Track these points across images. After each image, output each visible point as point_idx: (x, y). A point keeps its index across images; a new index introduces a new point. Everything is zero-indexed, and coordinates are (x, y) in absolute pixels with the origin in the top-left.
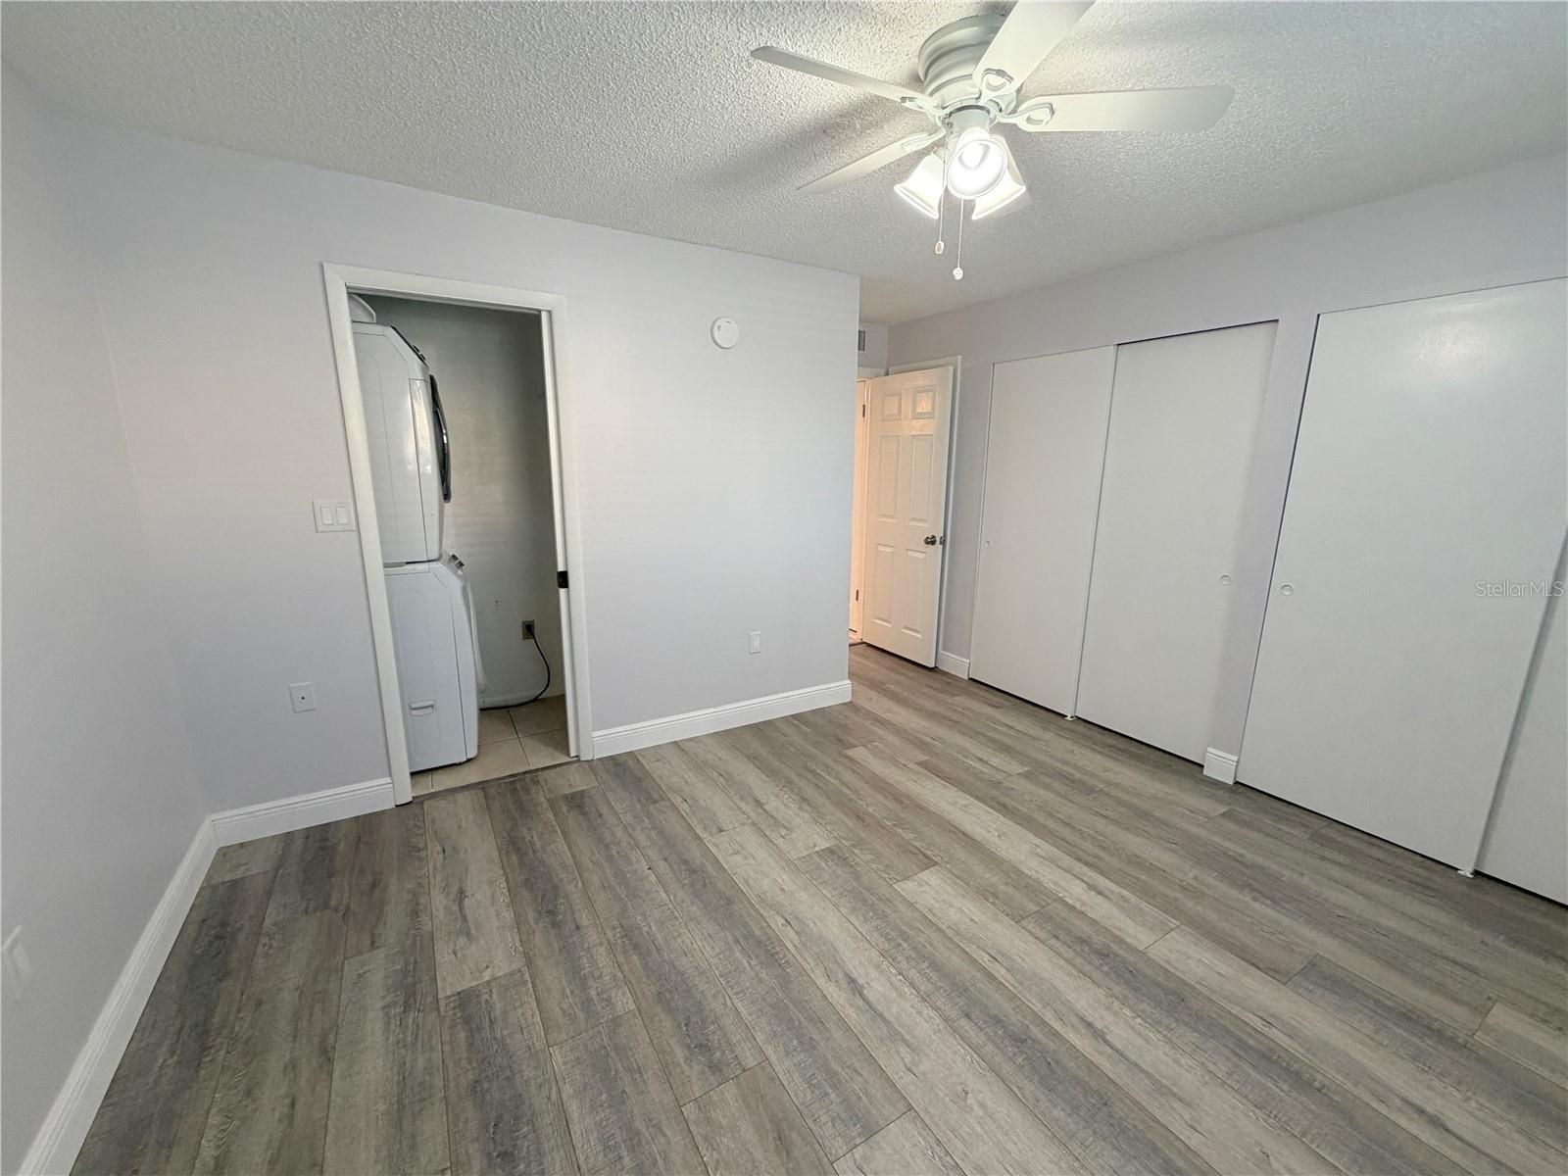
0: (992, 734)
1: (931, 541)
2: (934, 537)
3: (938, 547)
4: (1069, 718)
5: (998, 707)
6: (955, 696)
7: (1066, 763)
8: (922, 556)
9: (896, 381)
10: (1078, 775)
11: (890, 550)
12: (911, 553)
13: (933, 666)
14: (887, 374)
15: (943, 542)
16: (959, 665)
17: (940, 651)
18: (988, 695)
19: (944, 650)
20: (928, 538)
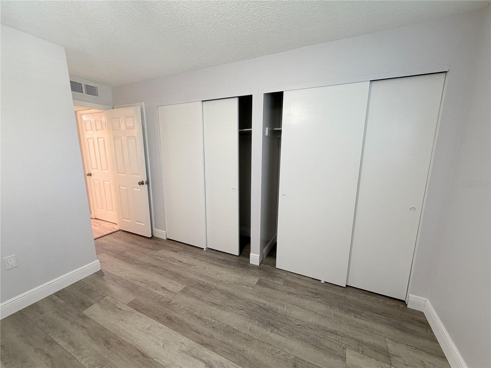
0: (172, 269)
1: (142, 183)
2: (143, 181)
3: (145, 186)
4: (205, 250)
5: (176, 252)
6: (158, 250)
7: (202, 276)
8: (139, 190)
9: (117, 112)
10: (206, 281)
11: (126, 188)
12: (134, 189)
13: (150, 236)
14: (113, 108)
15: (148, 183)
16: (161, 234)
17: (154, 229)
18: (173, 246)
19: (155, 228)
20: (140, 182)
